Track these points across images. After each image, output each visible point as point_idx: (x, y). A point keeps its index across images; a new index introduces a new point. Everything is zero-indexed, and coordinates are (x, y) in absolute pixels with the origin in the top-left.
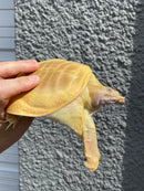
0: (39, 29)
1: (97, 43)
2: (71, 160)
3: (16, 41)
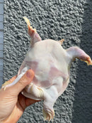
0: (20, 16)
2: (39, 105)
3: (4, 23)
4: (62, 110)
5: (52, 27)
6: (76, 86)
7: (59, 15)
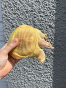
0: (13, 12)
1: (40, 17)
2: (30, 70)
3: (3, 17)
4: (46, 73)
5: (35, 17)
6: (54, 56)
7: (39, 9)
